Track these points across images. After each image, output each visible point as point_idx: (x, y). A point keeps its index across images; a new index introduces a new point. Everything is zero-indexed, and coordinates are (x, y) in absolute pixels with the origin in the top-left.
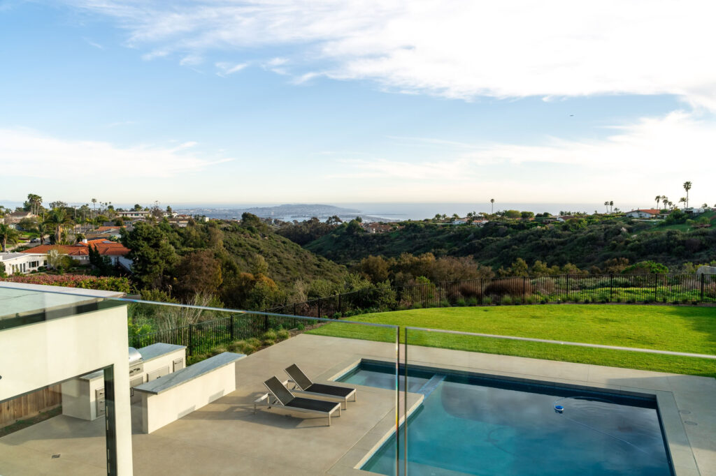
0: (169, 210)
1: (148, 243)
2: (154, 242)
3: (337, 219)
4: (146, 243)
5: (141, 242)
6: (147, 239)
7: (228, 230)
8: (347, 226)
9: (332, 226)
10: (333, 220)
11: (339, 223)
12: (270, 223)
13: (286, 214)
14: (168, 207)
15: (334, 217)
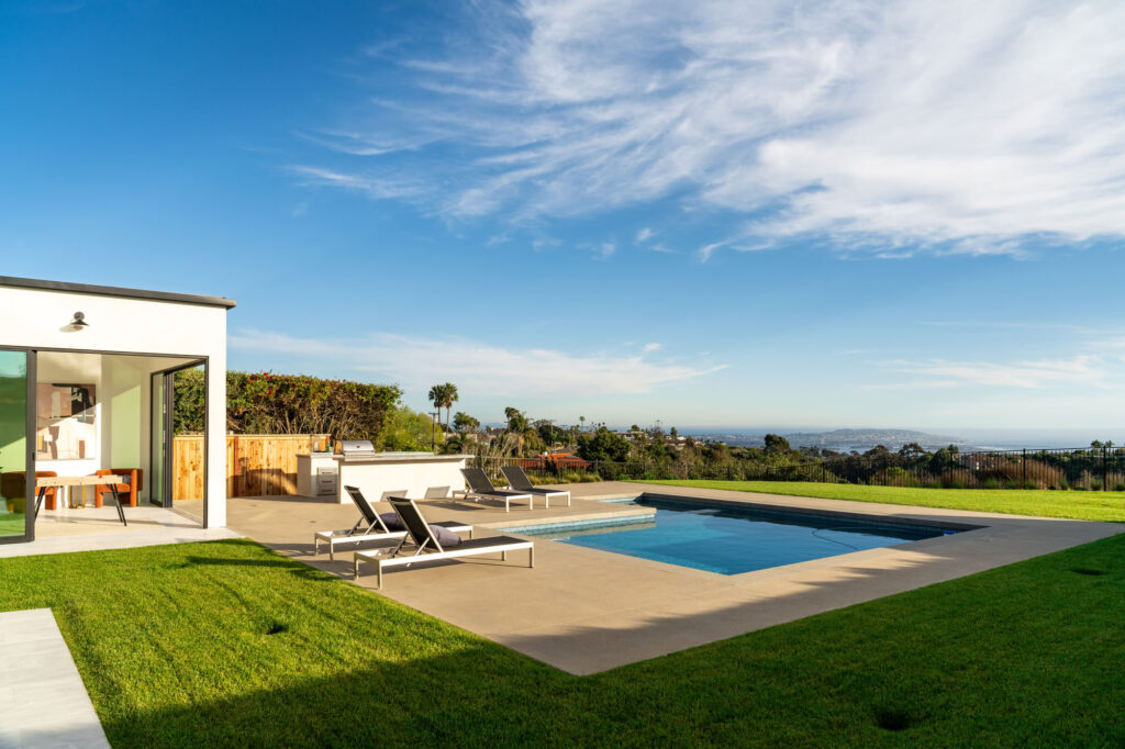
0: (674, 432)
1: (611, 455)
2: (618, 454)
3: (915, 447)
4: (608, 456)
5: (602, 454)
6: (610, 451)
7: (742, 457)
8: (930, 457)
9: (909, 459)
10: (911, 450)
11: (920, 454)
12: (816, 454)
13: (843, 443)
14: (673, 429)
15: (911, 445)
